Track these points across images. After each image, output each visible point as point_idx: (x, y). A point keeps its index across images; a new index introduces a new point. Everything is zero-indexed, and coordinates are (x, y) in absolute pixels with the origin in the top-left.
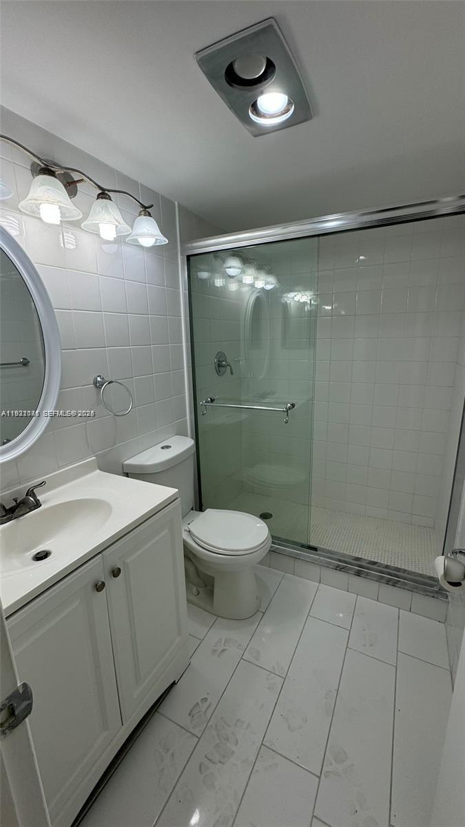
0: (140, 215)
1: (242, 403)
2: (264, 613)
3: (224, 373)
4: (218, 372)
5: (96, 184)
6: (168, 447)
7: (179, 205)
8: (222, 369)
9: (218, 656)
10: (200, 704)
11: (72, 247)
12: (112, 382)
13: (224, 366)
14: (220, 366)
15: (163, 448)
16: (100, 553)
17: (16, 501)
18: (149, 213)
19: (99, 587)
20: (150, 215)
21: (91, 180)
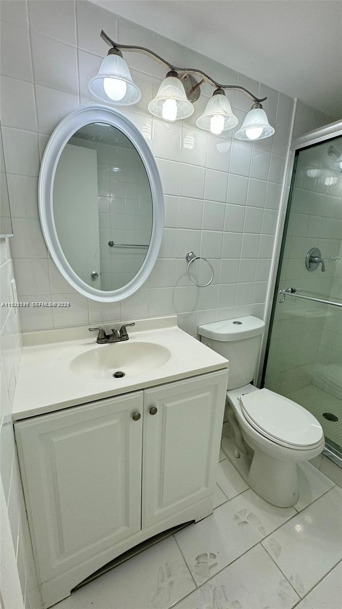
0: (252, 108)
1: (330, 299)
2: (298, 513)
3: (315, 269)
4: (309, 268)
5: (213, 81)
6: (240, 323)
7: (298, 100)
8: (313, 265)
9: (239, 524)
10: (209, 556)
11: (192, 148)
12: (199, 258)
13: (315, 262)
14: (311, 261)
15: (234, 323)
16: (143, 389)
17: (113, 331)
18: (261, 105)
19: (136, 417)
20: (261, 107)
21: (209, 78)
